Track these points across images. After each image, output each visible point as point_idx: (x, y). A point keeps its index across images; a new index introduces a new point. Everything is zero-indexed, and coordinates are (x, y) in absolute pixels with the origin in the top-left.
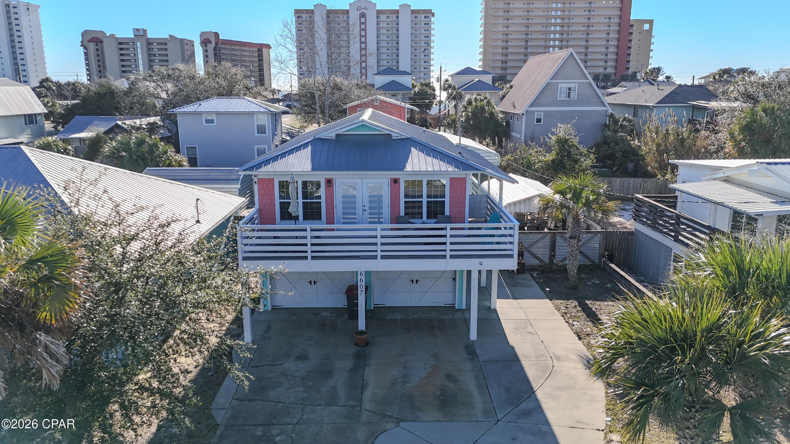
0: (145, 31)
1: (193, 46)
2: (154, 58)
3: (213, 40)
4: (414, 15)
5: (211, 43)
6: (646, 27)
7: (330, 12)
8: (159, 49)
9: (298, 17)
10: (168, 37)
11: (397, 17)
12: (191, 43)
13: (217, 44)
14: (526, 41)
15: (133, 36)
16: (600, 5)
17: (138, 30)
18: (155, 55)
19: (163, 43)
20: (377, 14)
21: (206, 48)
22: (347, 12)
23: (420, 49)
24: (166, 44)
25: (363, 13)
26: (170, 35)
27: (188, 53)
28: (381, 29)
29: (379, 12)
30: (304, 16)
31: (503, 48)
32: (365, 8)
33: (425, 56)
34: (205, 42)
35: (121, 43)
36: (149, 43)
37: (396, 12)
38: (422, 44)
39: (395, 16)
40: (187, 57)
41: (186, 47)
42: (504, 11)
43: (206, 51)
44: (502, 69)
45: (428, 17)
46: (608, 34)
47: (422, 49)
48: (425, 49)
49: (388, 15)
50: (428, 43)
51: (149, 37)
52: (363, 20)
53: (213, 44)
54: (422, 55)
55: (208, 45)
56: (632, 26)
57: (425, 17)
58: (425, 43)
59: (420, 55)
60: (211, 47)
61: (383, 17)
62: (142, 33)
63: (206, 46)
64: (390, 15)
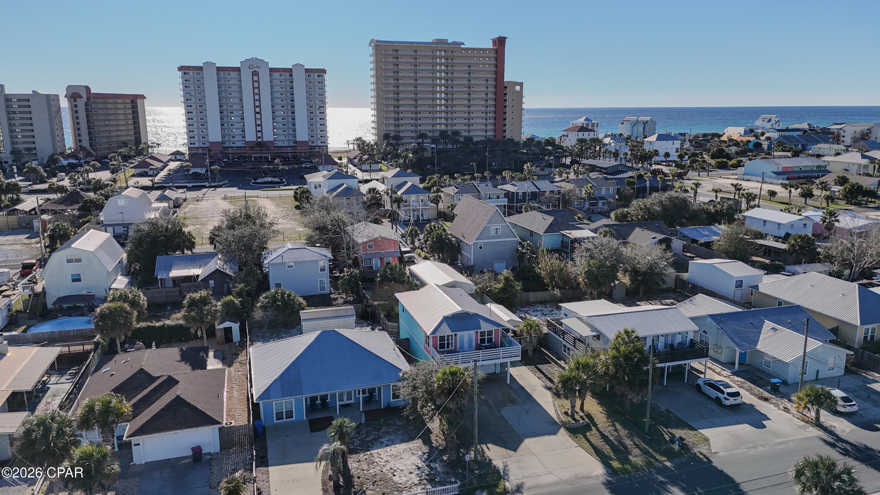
1: (58, 100)
2: (14, 115)
3: (84, 95)
4: (307, 74)
5: (81, 97)
6: (518, 88)
7: (220, 69)
8: (19, 106)
9: (185, 73)
10: (31, 93)
11: (291, 75)
12: (56, 98)
13: (88, 99)
14: (416, 100)
16: (478, 69)
18: (14, 112)
19: (24, 99)
20: (270, 71)
21: (75, 103)
22: (238, 69)
23: (315, 106)
24: (28, 100)
25: (255, 71)
26: (33, 91)
27: (54, 109)
28: (275, 87)
29: (272, 70)
30: (191, 72)
31: (395, 107)
32: (257, 67)
33: (320, 113)
34: (72, 96)
36: (7, 99)
37: (290, 70)
38: (317, 101)
39: (288, 74)
40: (54, 114)
41: (53, 103)
42: (394, 72)
43: (75, 106)
44: (395, 126)
45: (322, 76)
46: (487, 94)
47: (318, 107)
48: (320, 107)
49: (281, 73)
50: (323, 101)
51: (7, 92)
52: (256, 78)
53: (85, 99)
54: (318, 113)
55: (78, 100)
56: (506, 87)
57: (319, 76)
58: (320, 101)
59: (316, 112)
60: (81, 103)
61: (276, 75)
63: (75, 101)
64: (283, 73)
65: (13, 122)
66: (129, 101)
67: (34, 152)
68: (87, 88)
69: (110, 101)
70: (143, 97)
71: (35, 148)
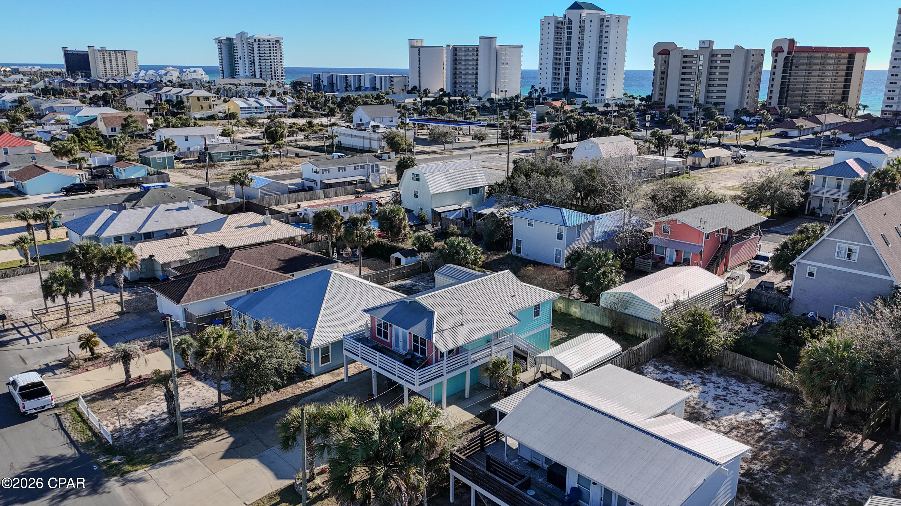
0: (711, 43)
1: (762, 55)
2: (714, 71)
3: (786, 48)
5: (783, 51)
8: (722, 61)
10: (734, 48)
12: (761, 53)
13: (789, 53)
15: (698, 49)
17: (704, 42)
18: (716, 68)
19: (727, 54)
21: (776, 58)
24: (730, 55)
26: (736, 46)
27: (752, 64)
34: (777, 51)
35: (685, 56)
36: (713, 55)
40: (750, 70)
43: (776, 61)
53: (785, 54)
55: (779, 54)
60: (782, 57)
62: (707, 45)
63: (776, 56)
65: (713, 77)
66: (846, 55)
67: (721, 106)
68: (792, 42)
69: (819, 55)
70: (866, 50)
71: (724, 103)
